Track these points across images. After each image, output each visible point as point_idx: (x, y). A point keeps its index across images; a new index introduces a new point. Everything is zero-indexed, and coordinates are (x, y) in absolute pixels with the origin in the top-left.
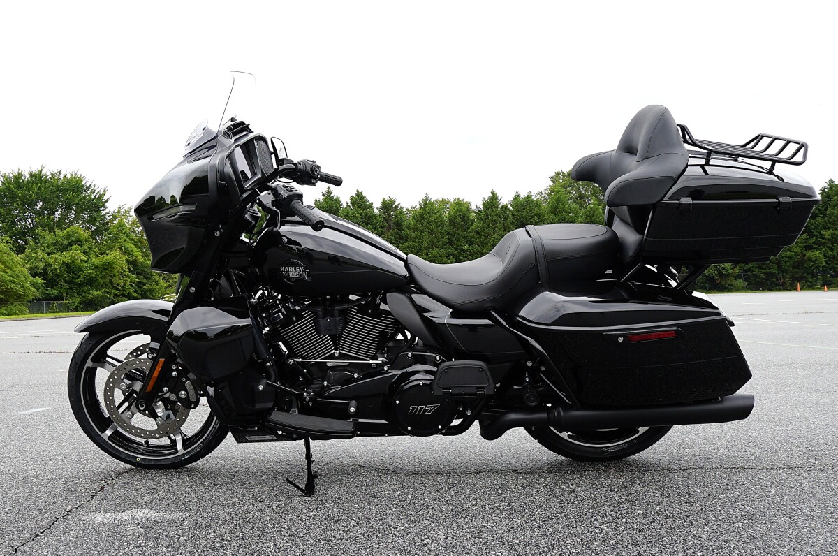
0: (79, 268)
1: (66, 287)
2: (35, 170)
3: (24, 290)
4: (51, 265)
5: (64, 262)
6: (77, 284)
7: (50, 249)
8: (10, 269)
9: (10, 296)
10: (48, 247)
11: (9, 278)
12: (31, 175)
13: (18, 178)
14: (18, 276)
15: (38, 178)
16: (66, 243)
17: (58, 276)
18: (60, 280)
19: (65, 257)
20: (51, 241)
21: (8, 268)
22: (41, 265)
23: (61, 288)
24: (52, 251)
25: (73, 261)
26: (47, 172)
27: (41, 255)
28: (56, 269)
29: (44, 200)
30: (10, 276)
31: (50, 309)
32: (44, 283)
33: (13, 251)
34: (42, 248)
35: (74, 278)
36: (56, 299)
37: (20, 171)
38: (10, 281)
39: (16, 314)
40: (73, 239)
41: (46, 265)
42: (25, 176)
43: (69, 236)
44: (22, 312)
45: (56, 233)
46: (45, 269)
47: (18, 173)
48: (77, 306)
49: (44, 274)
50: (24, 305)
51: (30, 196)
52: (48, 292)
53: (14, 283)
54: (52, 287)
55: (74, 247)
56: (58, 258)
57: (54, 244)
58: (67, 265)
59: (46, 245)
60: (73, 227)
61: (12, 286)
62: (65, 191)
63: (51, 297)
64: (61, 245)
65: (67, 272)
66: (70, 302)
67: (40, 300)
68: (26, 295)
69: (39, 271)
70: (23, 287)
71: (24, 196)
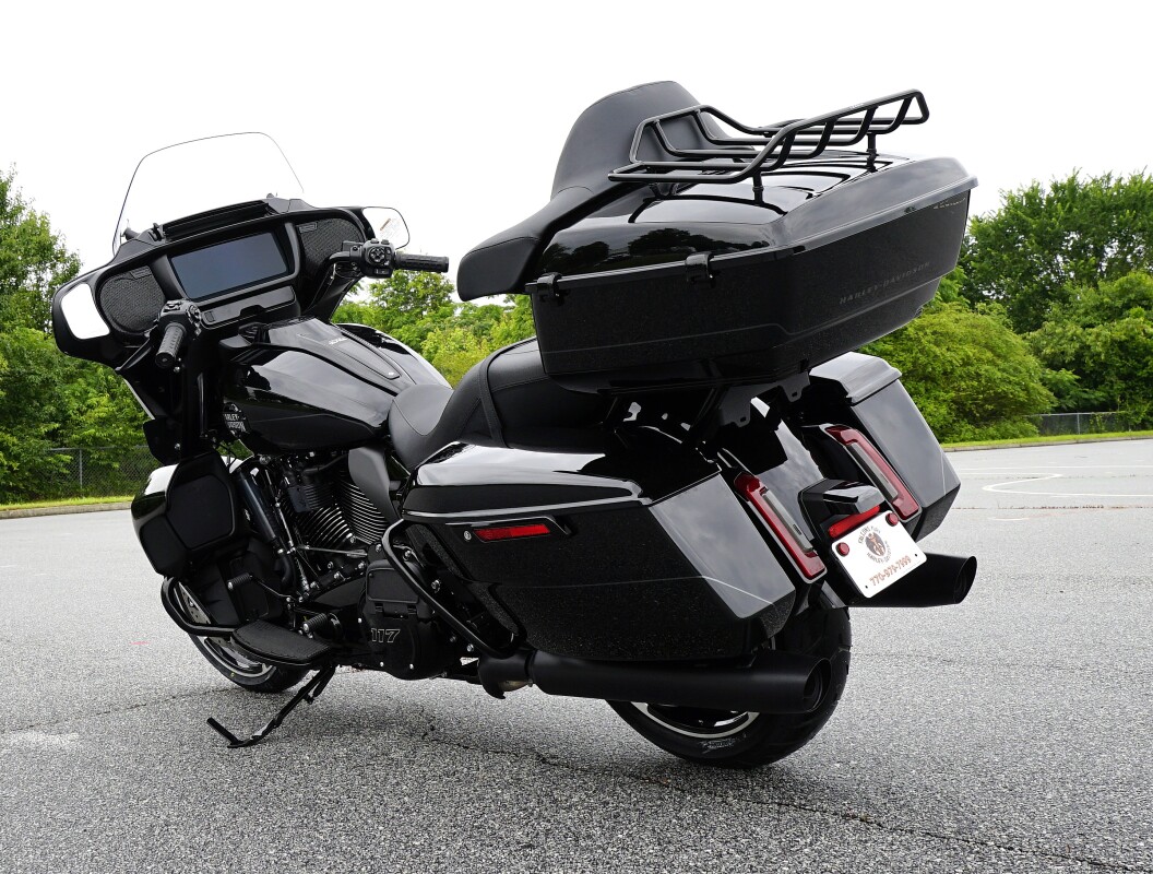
0: (1145, 349)
1: (1120, 385)
2: (1063, 180)
3: (1028, 393)
4: (1089, 347)
5: (1113, 341)
6: (1141, 379)
7: (1087, 319)
8: (1005, 358)
9: (1005, 406)
10: (1086, 314)
11: (999, 374)
12: (1056, 188)
13: (1032, 197)
14: (1016, 369)
15: (1068, 193)
16: (1119, 304)
17: (1104, 365)
18: (1108, 373)
19: (1117, 330)
20: (1092, 303)
21: (999, 356)
22: (1071, 349)
23: (1112, 388)
24: (1093, 321)
25: (1133, 338)
26: (1084, 180)
27: (1073, 328)
28: (1099, 354)
29: (1079, 229)
30: (1004, 370)
31: (1090, 427)
32: (1077, 380)
33: (1009, 327)
34: (1074, 317)
35: (1135, 368)
36: (1103, 407)
37: (1035, 185)
38: (1003, 380)
39: (1014, 436)
40: (1132, 296)
41: (1081, 348)
42: (1043, 192)
43: (1124, 292)
44: (1025, 433)
45: (1101, 289)
46: (1079, 356)
47: (1032, 188)
48: (1143, 420)
49: (1077, 364)
50: (1030, 420)
51: (1053, 226)
52: (1086, 396)
53: (1010, 382)
54: (1095, 387)
55: (1134, 310)
56: (1102, 335)
57: (1097, 308)
58: (1121, 345)
59: (1082, 311)
60: (1131, 275)
61: (1004, 388)
62: (1118, 209)
63: (1092, 405)
64: (1110, 308)
65: (1121, 358)
66: (1130, 412)
67: (1070, 410)
68: (1034, 403)
69: (1067, 359)
70: (1026, 389)
71: (1042, 227)
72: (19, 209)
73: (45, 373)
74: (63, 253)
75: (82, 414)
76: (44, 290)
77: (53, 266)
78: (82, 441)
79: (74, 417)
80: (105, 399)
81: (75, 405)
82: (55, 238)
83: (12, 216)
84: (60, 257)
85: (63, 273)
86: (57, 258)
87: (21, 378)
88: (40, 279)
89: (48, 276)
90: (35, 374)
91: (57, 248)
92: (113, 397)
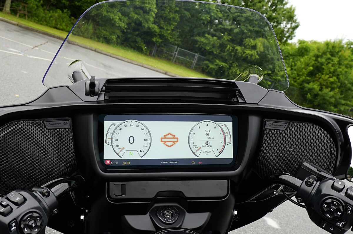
72: (287, 3)
73: (272, 55)
74: (296, 20)
75: (279, 71)
76: (286, 30)
77: (292, 24)
78: (276, 79)
79: (276, 71)
80: (289, 69)
81: (278, 68)
82: (295, 15)
83: (284, 5)
84: (295, 22)
85: (294, 27)
86: (294, 21)
87: (266, 55)
88: (286, 26)
89: (289, 26)
90: (269, 55)
91: (295, 18)
92: (292, 69)
